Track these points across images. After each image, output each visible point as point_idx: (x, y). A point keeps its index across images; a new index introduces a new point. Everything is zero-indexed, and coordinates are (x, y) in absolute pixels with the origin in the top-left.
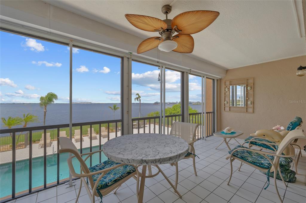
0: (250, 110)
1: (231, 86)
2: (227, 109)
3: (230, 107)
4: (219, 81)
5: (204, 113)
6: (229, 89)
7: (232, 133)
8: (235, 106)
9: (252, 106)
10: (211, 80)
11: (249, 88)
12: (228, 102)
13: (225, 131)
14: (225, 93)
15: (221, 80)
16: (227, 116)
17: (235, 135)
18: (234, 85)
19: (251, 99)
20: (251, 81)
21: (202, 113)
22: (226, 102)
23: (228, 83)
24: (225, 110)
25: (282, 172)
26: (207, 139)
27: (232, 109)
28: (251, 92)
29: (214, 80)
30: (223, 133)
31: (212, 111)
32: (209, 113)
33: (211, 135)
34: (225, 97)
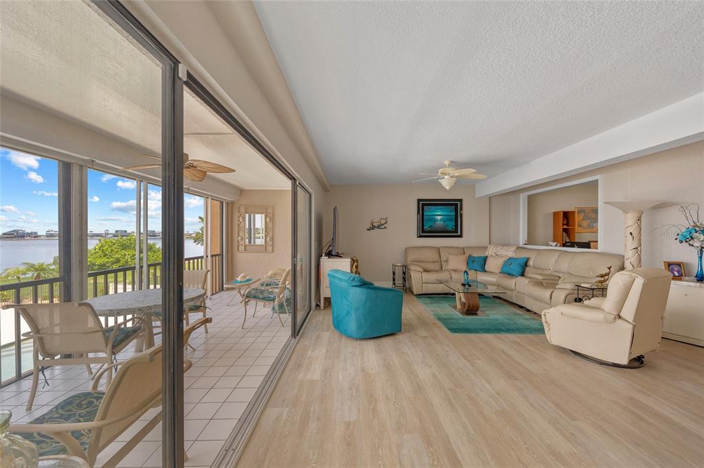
0: (270, 249)
1: (247, 215)
2: (242, 248)
3: (245, 246)
4: (230, 206)
5: (207, 257)
6: (244, 218)
7: (248, 280)
8: (252, 243)
9: (271, 242)
10: (218, 202)
11: (268, 219)
12: (242, 239)
13: (239, 279)
14: (239, 225)
15: (232, 203)
16: (242, 258)
17: (251, 282)
18: (252, 213)
19: (271, 234)
20: (270, 211)
21: (205, 257)
22: (240, 238)
23: (242, 210)
24: (238, 250)
25: (287, 306)
26: (214, 297)
27: (247, 248)
28: (270, 225)
29: (222, 202)
30: (237, 282)
31: (219, 253)
32: (215, 255)
33: (217, 291)
34: (239, 230)
